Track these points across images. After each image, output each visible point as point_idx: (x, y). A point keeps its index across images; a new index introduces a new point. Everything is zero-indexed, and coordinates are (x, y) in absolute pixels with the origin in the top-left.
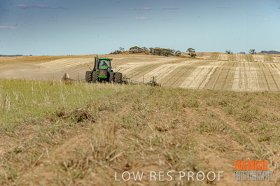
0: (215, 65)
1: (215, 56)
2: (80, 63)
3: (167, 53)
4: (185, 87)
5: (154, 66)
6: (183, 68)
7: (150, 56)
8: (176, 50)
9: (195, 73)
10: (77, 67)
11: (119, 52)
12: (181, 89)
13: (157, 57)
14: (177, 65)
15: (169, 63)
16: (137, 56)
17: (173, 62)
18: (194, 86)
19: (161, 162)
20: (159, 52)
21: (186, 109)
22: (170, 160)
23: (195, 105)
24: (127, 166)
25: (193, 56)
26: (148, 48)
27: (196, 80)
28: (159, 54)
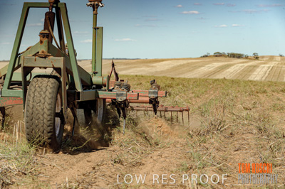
0: (272, 64)
1: (272, 58)
2: (179, 64)
3: (239, 56)
4: (252, 79)
5: (230, 65)
6: (250, 66)
7: (227, 58)
8: (245, 54)
9: (258, 70)
10: (178, 66)
11: (206, 56)
12: (251, 81)
13: (232, 59)
14: (246, 65)
15: (241, 63)
16: (219, 58)
17: (243, 63)
18: (258, 78)
19: (255, 131)
20: (234, 56)
21: (259, 94)
22: (260, 130)
23: (265, 92)
24: (231, 134)
25: (257, 58)
26: (226, 53)
27: (259, 74)
28: (234, 57)
